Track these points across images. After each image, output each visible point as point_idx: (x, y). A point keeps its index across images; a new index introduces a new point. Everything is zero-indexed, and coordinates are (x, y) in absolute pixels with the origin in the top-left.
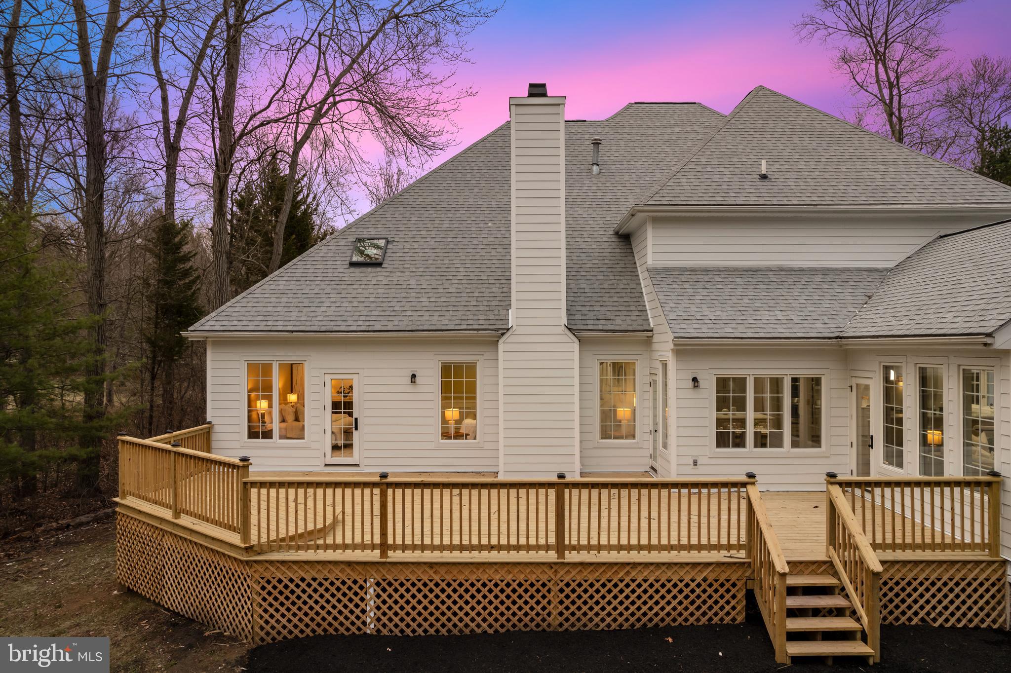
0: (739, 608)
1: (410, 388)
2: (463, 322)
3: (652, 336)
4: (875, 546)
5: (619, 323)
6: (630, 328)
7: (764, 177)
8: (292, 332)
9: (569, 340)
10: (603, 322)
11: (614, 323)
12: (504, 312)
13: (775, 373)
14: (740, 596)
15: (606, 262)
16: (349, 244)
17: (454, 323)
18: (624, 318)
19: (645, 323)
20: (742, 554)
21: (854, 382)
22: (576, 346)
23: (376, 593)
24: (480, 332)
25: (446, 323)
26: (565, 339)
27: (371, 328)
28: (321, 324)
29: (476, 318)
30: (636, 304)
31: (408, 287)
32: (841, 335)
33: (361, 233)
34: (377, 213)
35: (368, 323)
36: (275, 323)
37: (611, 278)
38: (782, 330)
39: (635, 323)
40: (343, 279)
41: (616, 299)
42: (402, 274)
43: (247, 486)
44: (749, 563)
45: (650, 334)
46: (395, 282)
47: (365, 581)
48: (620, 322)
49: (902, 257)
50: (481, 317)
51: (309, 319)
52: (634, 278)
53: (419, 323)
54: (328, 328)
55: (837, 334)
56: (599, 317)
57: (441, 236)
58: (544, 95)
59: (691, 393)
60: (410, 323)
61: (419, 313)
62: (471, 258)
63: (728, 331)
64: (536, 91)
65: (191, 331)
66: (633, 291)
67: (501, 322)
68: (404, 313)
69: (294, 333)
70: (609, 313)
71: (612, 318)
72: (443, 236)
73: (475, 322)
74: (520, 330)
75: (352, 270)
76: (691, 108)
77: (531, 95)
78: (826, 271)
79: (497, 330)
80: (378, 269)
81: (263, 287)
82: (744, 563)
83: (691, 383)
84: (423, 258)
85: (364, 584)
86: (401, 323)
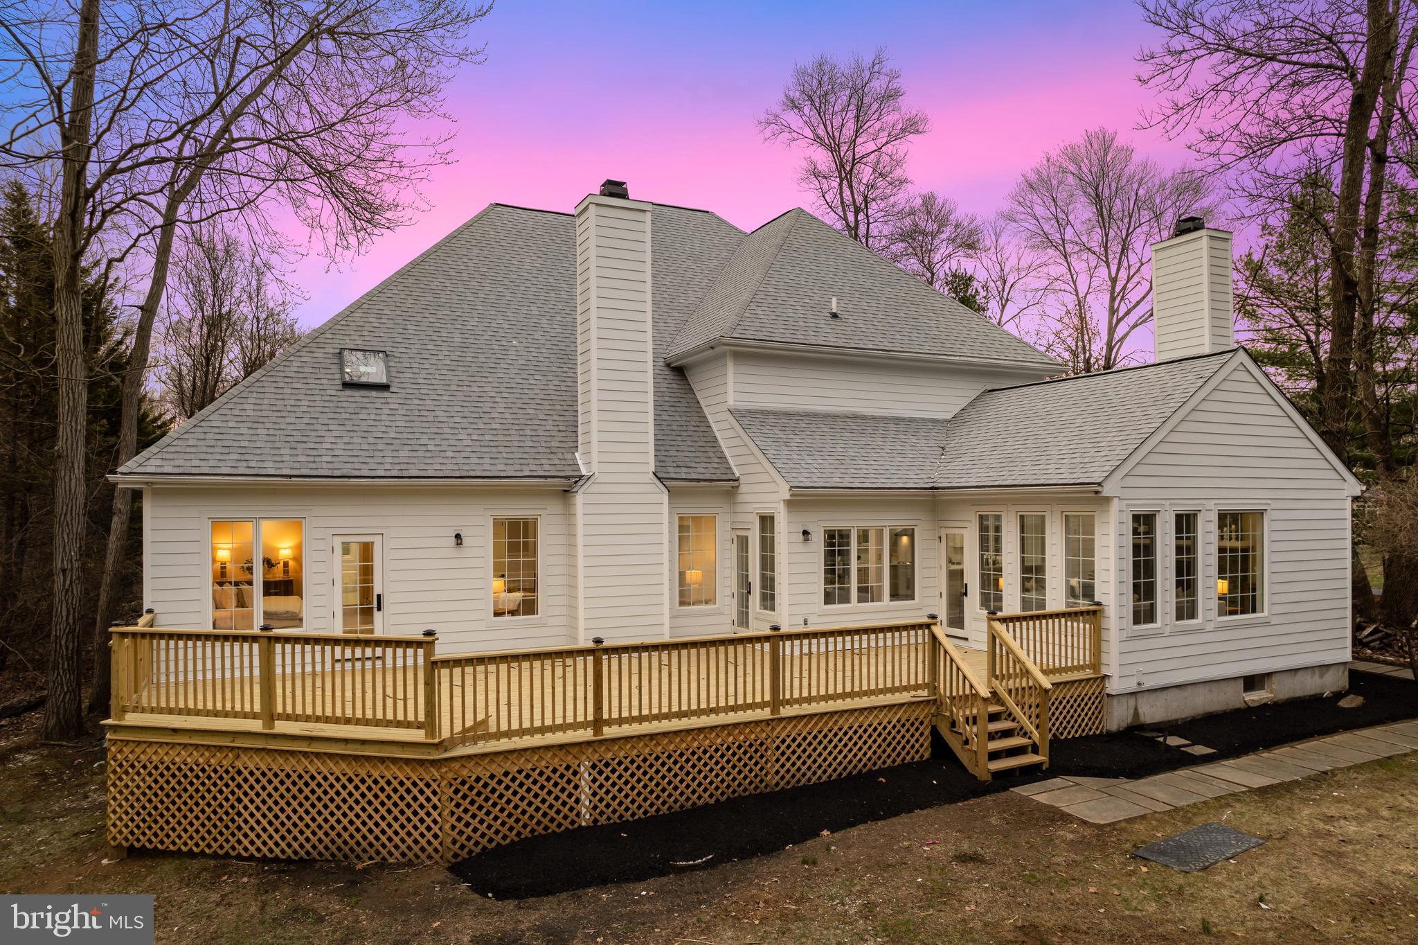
0: (926, 745)
1: (454, 552)
2: (524, 467)
3: (738, 487)
4: (1045, 672)
5: (700, 471)
6: (714, 477)
7: (835, 316)
8: (291, 476)
9: (657, 490)
10: (684, 470)
11: (696, 470)
12: (569, 456)
13: (864, 524)
14: (927, 733)
15: (667, 399)
16: (330, 356)
17: (512, 468)
18: (705, 465)
19: (728, 471)
20: (925, 693)
21: (943, 533)
22: (665, 497)
23: (592, 777)
24: (549, 480)
25: (499, 468)
26: (653, 488)
27: (405, 474)
28: (331, 466)
29: (538, 462)
30: (713, 450)
31: (436, 419)
32: (936, 485)
33: (342, 342)
34: (355, 314)
35: (398, 467)
36: (261, 464)
37: (678, 418)
38: (884, 481)
39: (718, 471)
40: (340, 405)
41: (690, 444)
42: (421, 402)
43: (433, 666)
44: (936, 700)
45: (736, 484)
46: (417, 413)
47: (579, 766)
48: (703, 471)
49: (957, 409)
50: (544, 461)
51: (311, 459)
52: (702, 419)
53: (467, 467)
54: (345, 472)
55: (931, 485)
56: (680, 464)
57: (457, 354)
58: (624, 195)
59: (801, 547)
60: (456, 467)
61: (463, 455)
62: (505, 385)
63: (835, 481)
64: (615, 190)
65: (122, 474)
66: (705, 434)
67: (571, 468)
68: (443, 454)
69: (293, 479)
70: (687, 459)
71: (693, 465)
72: (459, 354)
73: (539, 468)
74: (602, 478)
75: (348, 392)
76: (706, 217)
77: (603, 194)
78: (897, 420)
79: (568, 478)
80: (386, 394)
81: (221, 412)
82: (929, 701)
83: (801, 537)
84: (443, 382)
85: (577, 769)
86: (443, 467)
